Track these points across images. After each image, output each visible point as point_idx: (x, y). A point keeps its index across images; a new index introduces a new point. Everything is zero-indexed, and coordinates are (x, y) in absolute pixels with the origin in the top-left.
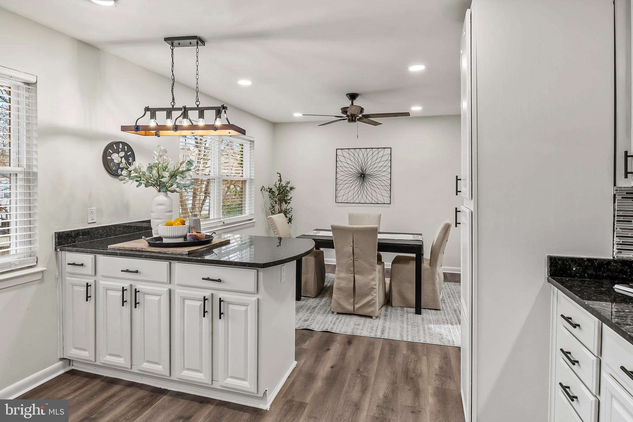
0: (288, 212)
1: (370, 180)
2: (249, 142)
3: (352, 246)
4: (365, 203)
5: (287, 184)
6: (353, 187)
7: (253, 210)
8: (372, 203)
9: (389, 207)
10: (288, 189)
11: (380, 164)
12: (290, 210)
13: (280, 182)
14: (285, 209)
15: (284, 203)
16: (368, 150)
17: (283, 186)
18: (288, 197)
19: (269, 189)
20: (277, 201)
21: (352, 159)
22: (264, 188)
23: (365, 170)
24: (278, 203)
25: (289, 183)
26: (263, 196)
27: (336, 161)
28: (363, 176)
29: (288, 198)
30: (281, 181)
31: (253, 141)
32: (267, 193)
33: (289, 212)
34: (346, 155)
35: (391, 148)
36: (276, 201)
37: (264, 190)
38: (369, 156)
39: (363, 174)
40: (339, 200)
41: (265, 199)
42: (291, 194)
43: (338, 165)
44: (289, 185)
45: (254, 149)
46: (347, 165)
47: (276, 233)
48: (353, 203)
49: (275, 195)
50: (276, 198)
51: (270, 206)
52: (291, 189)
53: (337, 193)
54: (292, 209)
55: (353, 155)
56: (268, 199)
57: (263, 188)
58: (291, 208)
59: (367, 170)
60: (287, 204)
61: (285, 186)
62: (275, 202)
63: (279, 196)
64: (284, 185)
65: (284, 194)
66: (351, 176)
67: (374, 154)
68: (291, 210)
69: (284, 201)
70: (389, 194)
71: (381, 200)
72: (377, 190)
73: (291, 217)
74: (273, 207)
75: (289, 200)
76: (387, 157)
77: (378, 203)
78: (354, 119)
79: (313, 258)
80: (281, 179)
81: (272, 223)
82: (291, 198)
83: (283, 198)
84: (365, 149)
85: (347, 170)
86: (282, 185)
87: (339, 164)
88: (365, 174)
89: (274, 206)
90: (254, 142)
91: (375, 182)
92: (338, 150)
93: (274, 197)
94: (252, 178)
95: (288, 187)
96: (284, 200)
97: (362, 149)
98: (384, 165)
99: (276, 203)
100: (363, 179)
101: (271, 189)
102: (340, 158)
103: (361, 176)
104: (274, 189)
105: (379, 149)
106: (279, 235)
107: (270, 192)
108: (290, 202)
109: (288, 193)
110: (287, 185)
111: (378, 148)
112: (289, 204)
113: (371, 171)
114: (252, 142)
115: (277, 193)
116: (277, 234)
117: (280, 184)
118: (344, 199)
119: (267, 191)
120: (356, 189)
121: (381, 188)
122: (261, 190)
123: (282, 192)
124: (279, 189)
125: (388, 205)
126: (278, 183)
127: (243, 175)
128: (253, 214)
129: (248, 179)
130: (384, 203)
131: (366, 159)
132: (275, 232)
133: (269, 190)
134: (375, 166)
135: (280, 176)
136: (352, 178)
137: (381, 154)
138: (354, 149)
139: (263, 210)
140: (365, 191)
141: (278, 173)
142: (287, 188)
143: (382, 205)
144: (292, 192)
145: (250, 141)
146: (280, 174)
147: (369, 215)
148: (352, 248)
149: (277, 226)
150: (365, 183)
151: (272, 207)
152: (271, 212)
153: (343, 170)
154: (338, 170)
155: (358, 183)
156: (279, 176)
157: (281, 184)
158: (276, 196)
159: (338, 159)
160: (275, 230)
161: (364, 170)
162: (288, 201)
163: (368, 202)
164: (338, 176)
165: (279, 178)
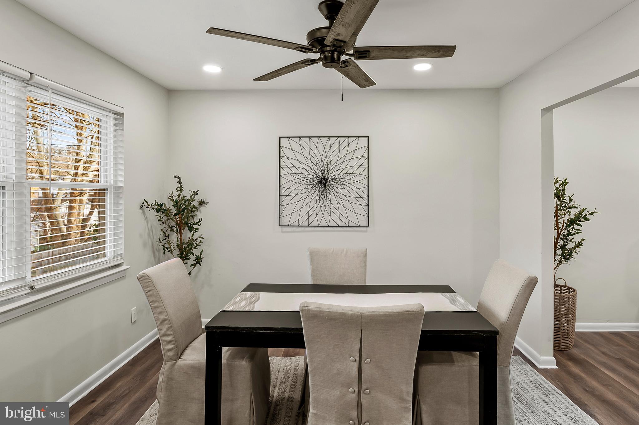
0: (195, 245)
1: (335, 188)
2: (113, 116)
3: (358, 359)
4: (328, 226)
5: (193, 195)
6: (308, 201)
7: (122, 247)
8: (338, 226)
9: (366, 231)
10: (195, 203)
11: (352, 163)
12: (199, 239)
13: (179, 192)
14: (189, 238)
15: (187, 228)
16: (333, 140)
17: (186, 198)
18: (195, 218)
19: (158, 205)
20: (173, 226)
21: (307, 154)
22: (147, 202)
23: (328, 172)
24: (175, 229)
25: (197, 194)
26: (146, 218)
27: (280, 156)
28: (324, 181)
29: (196, 220)
30: (181, 191)
31: (122, 115)
32: (154, 212)
33: (197, 245)
34: (295, 147)
35: (368, 137)
36: (171, 227)
37: (147, 207)
38: (333, 149)
39: (324, 179)
40: (285, 221)
41: (149, 222)
42: (202, 213)
43: (282, 164)
44: (197, 198)
45: (123, 130)
46: (297, 164)
47: (159, 310)
48: (309, 226)
49: (170, 216)
50: (173, 220)
51: (160, 235)
52: (201, 203)
53: (282, 210)
54: (203, 238)
55: (307, 148)
56: (156, 223)
57: (145, 203)
58: (200, 237)
59: (330, 172)
60: (192, 232)
61: (188, 200)
62: (170, 229)
63: (177, 217)
64: (188, 197)
65: (188, 212)
66: (304, 182)
67: (343, 146)
68: (201, 242)
69: (188, 226)
70: (367, 211)
71: (354, 220)
72: (347, 204)
73: (200, 255)
74: (167, 236)
75: (196, 224)
76: (363, 152)
77: (349, 226)
78: (336, 56)
79: (248, 364)
80: (181, 186)
81: (148, 289)
82: (199, 221)
83: (186, 220)
84: (327, 139)
85: (297, 171)
86: (184, 197)
87: (285, 161)
88: (327, 179)
89: (169, 235)
90: (123, 117)
91: (344, 191)
92: (282, 139)
93: (168, 220)
94: (120, 184)
95: (194, 200)
96: (187, 224)
97: (322, 139)
98: (358, 164)
99: (172, 230)
100: (325, 186)
101: (161, 205)
102: (286, 152)
103: (321, 181)
104: (169, 205)
105: (350, 139)
106: (165, 314)
107: (158, 211)
108: (197, 229)
109: (195, 211)
110: (193, 197)
111: (349, 137)
112: (196, 231)
113: (337, 173)
114: (119, 116)
115: (174, 211)
116: (160, 313)
117: (179, 196)
118: (293, 220)
119: (153, 209)
120: (313, 203)
121: (353, 201)
122: (141, 207)
123: (183, 211)
124: (177, 204)
125: (365, 229)
126: (176, 194)
127: (99, 179)
128: (123, 255)
129: (110, 187)
130: (359, 226)
131: (329, 155)
132: (155, 307)
133: (156, 207)
134: (344, 165)
135: (180, 181)
136: (305, 186)
137: (352, 147)
138: (310, 137)
139: (145, 245)
140: (327, 207)
141: (175, 177)
142: (193, 203)
143: (355, 228)
144: (202, 209)
145: (115, 114)
146: (179, 178)
147: (347, 252)
148: (356, 365)
149: (161, 293)
150: (328, 194)
151: (165, 236)
152: (163, 246)
153: (290, 172)
154: (283, 172)
155: (316, 192)
156: (178, 182)
157: (181, 196)
158: (172, 216)
159: (282, 154)
160: (156, 305)
161: (326, 173)
162: (195, 227)
163: (332, 224)
164: (283, 181)
165: (179, 185)
